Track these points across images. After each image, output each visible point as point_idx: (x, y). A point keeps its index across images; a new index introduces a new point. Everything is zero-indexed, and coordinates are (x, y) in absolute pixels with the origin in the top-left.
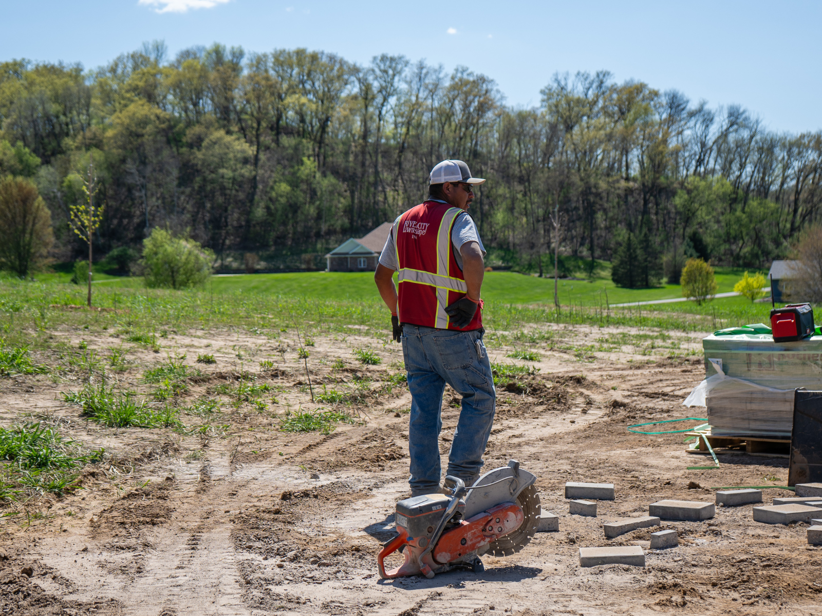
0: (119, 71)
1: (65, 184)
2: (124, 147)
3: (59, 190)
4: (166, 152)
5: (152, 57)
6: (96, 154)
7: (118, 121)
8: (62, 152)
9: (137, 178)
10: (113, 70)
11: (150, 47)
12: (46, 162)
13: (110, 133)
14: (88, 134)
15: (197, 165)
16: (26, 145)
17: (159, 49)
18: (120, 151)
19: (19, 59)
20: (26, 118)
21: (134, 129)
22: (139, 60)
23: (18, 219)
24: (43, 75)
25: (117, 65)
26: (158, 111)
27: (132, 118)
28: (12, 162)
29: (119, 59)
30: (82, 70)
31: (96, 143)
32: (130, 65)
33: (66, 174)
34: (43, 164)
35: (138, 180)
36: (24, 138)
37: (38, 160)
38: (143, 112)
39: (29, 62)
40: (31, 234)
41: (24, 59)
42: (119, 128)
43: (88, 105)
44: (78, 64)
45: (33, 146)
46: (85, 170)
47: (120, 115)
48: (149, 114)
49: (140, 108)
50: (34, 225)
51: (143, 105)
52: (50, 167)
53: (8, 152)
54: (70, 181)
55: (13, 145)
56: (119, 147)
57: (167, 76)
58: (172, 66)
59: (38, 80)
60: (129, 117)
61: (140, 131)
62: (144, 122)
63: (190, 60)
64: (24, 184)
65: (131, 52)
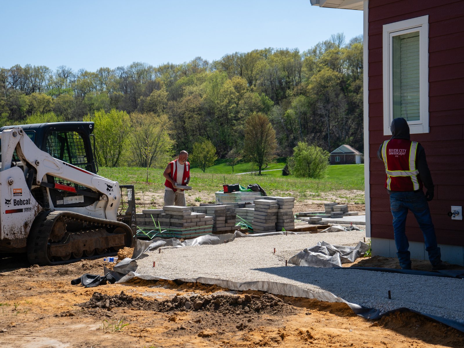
0: (318, 52)
1: (286, 115)
2: (317, 94)
3: (282, 118)
4: (341, 95)
5: (337, 43)
6: (302, 98)
7: (315, 80)
8: (286, 97)
9: (323, 111)
10: (315, 52)
11: (336, 37)
12: (277, 103)
13: (310, 87)
14: (299, 87)
15: (356, 102)
16: (267, 95)
17: (340, 38)
18: (315, 96)
19: (267, 48)
20: (268, 80)
21: (323, 84)
22: (328, 45)
23: (259, 135)
24: (278, 57)
25: (316, 48)
26: (336, 73)
27: (322, 77)
28: (259, 104)
29: (317, 45)
30: (298, 52)
31: (303, 92)
32: (324, 48)
33: (286, 109)
34: (275, 104)
35: (323, 112)
36: (266, 91)
37: (272, 103)
38: (329, 74)
39: (273, 49)
40: (265, 143)
41: (270, 48)
42: (315, 84)
43: (300, 72)
44: (296, 49)
45: (271, 95)
46: (295, 107)
47: (316, 77)
48: (331, 75)
49: (327, 72)
50: (266, 138)
51: (328, 70)
52: (278, 106)
53: (257, 99)
54: (288, 114)
55: (260, 95)
56: (315, 94)
57: (343, 53)
58: (346, 47)
59: (275, 59)
60: (320, 77)
61: (327, 85)
62: (329, 80)
63: (356, 44)
64: (262, 116)
65: (324, 41)
